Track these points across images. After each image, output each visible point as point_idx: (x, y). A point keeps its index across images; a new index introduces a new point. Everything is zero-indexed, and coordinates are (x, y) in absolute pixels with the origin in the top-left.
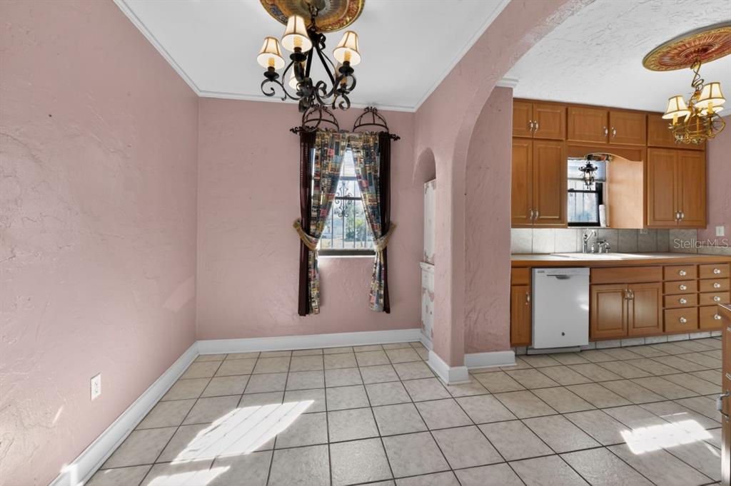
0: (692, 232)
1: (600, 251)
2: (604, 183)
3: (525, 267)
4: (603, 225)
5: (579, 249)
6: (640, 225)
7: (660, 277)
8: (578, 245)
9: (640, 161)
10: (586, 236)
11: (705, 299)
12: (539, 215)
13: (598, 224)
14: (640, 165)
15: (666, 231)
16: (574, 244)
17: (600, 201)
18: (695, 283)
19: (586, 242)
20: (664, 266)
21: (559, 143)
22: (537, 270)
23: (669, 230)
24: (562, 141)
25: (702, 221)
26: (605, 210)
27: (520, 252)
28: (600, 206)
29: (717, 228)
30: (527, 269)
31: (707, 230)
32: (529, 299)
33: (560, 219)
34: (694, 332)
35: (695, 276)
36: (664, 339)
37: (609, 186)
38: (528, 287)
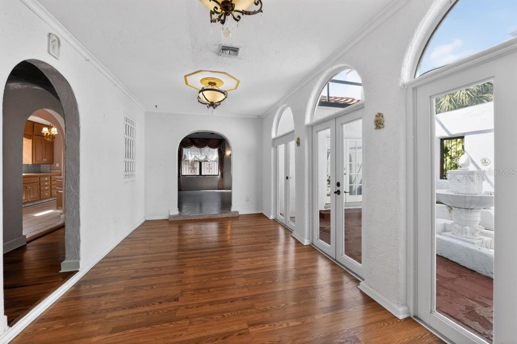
0: (49, 165)
6: (31, 163)
7: (38, 180)
9: (30, 139)
11: (53, 187)
14: (31, 141)
15: (40, 165)
18: (50, 182)
20: (40, 177)
25: (51, 162)
29: (56, 164)
31: (53, 165)
34: (50, 198)
35: (49, 179)
36: (40, 202)
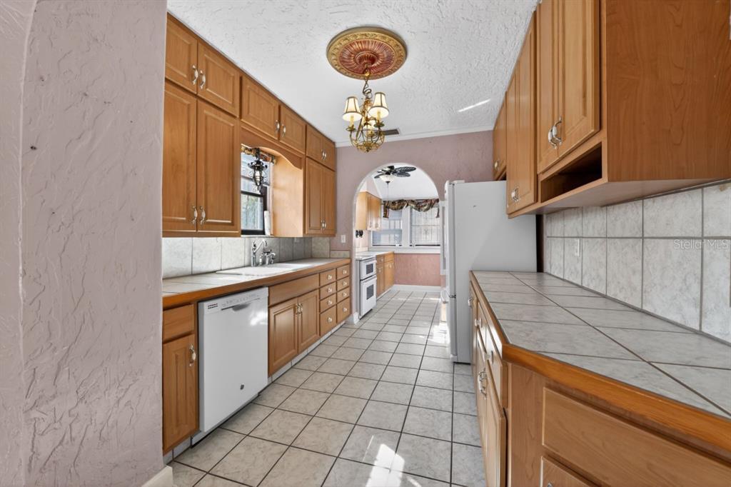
0: (327, 239)
1: (267, 262)
2: (268, 187)
3: (188, 304)
4: (267, 233)
5: (247, 263)
7: (318, 284)
8: (246, 256)
9: (301, 169)
10: (255, 246)
11: (339, 296)
12: (206, 218)
13: (263, 232)
14: (301, 173)
16: (242, 256)
17: (265, 208)
18: (335, 284)
19: (254, 253)
20: (320, 273)
21: (233, 119)
22: (206, 304)
23: (311, 238)
24: (234, 117)
25: (333, 230)
26: (270, 216)
27: (174, 274)
28: (265, 212)
29: (342, 236)
30: (192, 307)
31: (335, 238)
32: (194, 356)
33: (232, 224)
34: (334, 326)
35: (335, 279)
36: (319, 342)
37: (273, 192)
38: (193, 337)
